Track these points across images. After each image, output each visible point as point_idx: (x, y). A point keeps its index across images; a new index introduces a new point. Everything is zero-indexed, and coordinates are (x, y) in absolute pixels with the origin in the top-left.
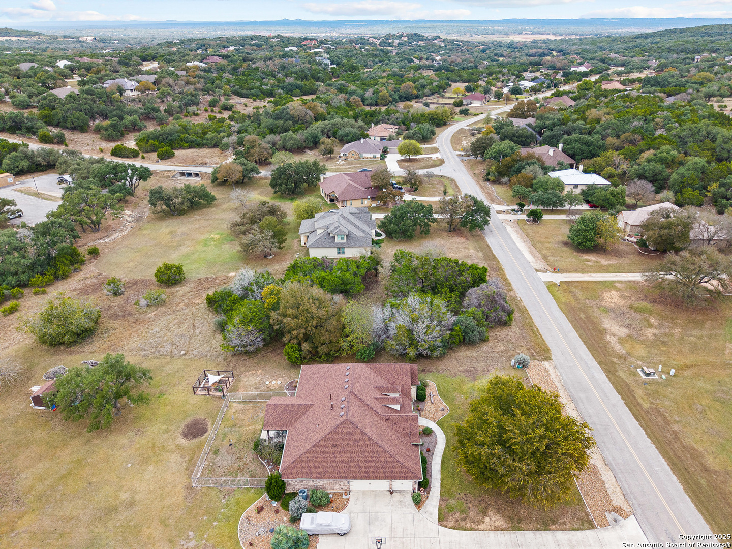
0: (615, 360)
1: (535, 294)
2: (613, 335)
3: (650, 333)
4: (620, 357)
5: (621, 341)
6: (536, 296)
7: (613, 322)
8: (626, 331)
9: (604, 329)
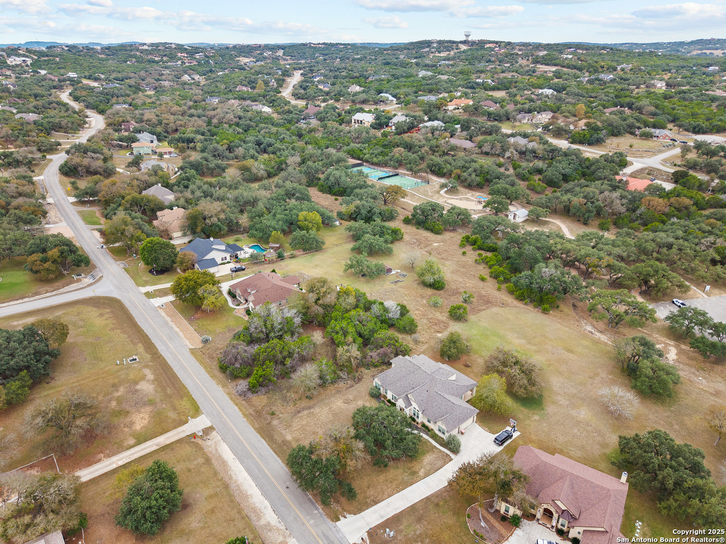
0: (150, 363)
1: (208, 394)
2: (148, 381)
3: (121, 391)
4: (146, 366)
5: (143, 378)
6: (207, 393)
7: (146, 392)
8: (138, 387)
9: (154, 384)
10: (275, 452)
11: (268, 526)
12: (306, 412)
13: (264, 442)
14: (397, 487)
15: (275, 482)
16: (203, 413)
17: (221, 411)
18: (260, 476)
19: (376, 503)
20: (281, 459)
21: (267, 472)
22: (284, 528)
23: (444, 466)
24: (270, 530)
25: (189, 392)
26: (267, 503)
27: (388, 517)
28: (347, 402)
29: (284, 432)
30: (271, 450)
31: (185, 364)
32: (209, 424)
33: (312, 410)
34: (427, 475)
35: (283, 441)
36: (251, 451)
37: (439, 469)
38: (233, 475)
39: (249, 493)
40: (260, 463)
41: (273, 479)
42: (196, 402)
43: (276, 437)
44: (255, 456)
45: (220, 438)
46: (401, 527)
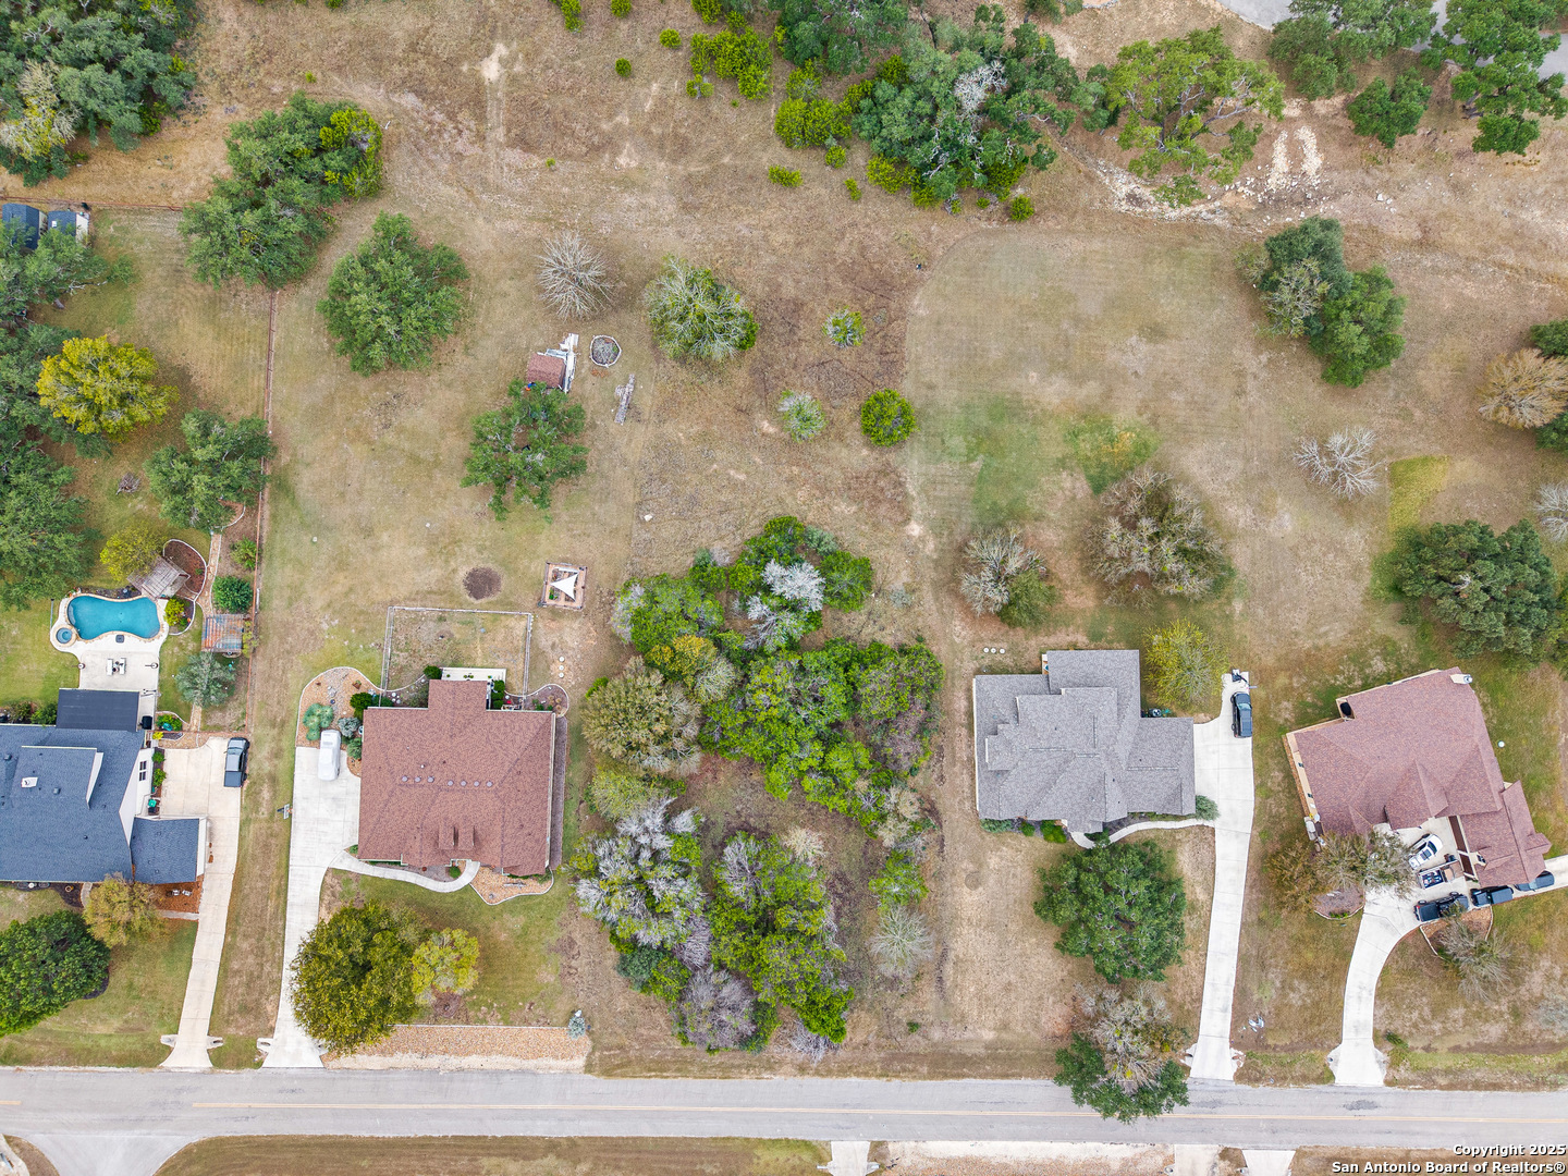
0: (584, 1167)
10: (1006, 1076)
11: (1125, 1162)
12: (949, 969)
13: (973, 1081)
14: (1197, 952)
15: (1066, 1114)
16: (828, 1143)
17: (846, 1111)
18: (1039, 1127)
19: (1199, 1000)
20: (1027, 1076)
21: (1038, 1114)
22: (1147, 1147)
23: (1214, 852)
24: (1136, 1164)
25: (747, 1139)
26: (1091, 1145)
27: (1231, 1003)
28: (975, 881)
29: (968, 1035)
30: (998, 1081)
31: (645, 1108)
32: (867, 1145)
33: (951, 955)
34: (1210, 891)
35: (987, 1048)
36: (978, 1113)
37: (1214, 864)
38: (1004, 1160)
39: (1054, 1158)
40: (1013, 1114)
41: (1058, 1114)
42: (787, 1140)
43: (968, 1051)
44: (995, 1113)
45: (913, 1144)
46: (1256, 997)
